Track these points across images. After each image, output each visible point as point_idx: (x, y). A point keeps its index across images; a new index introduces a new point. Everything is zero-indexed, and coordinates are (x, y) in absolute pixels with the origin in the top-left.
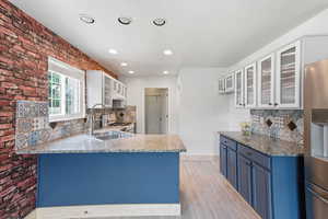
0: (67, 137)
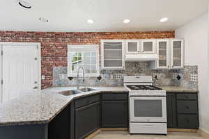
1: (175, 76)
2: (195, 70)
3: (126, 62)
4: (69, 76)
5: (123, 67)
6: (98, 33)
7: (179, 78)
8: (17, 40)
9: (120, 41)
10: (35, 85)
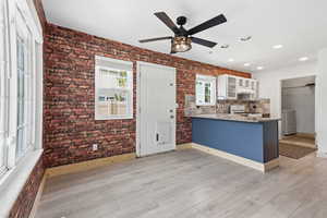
2: (268, 101)
7: (255, 107)
8: (154, 62)
10: (171, 114)
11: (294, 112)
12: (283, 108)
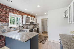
0: (16, 30)
1: (35, 25)
2: (39, 24)
3: (30, 22)
4: (10, 27)
5: (29, 23)
6: (22, 12)
7: (36, 26)
9: (29, 16)
11: (44, 27)
12: (42, 26)
